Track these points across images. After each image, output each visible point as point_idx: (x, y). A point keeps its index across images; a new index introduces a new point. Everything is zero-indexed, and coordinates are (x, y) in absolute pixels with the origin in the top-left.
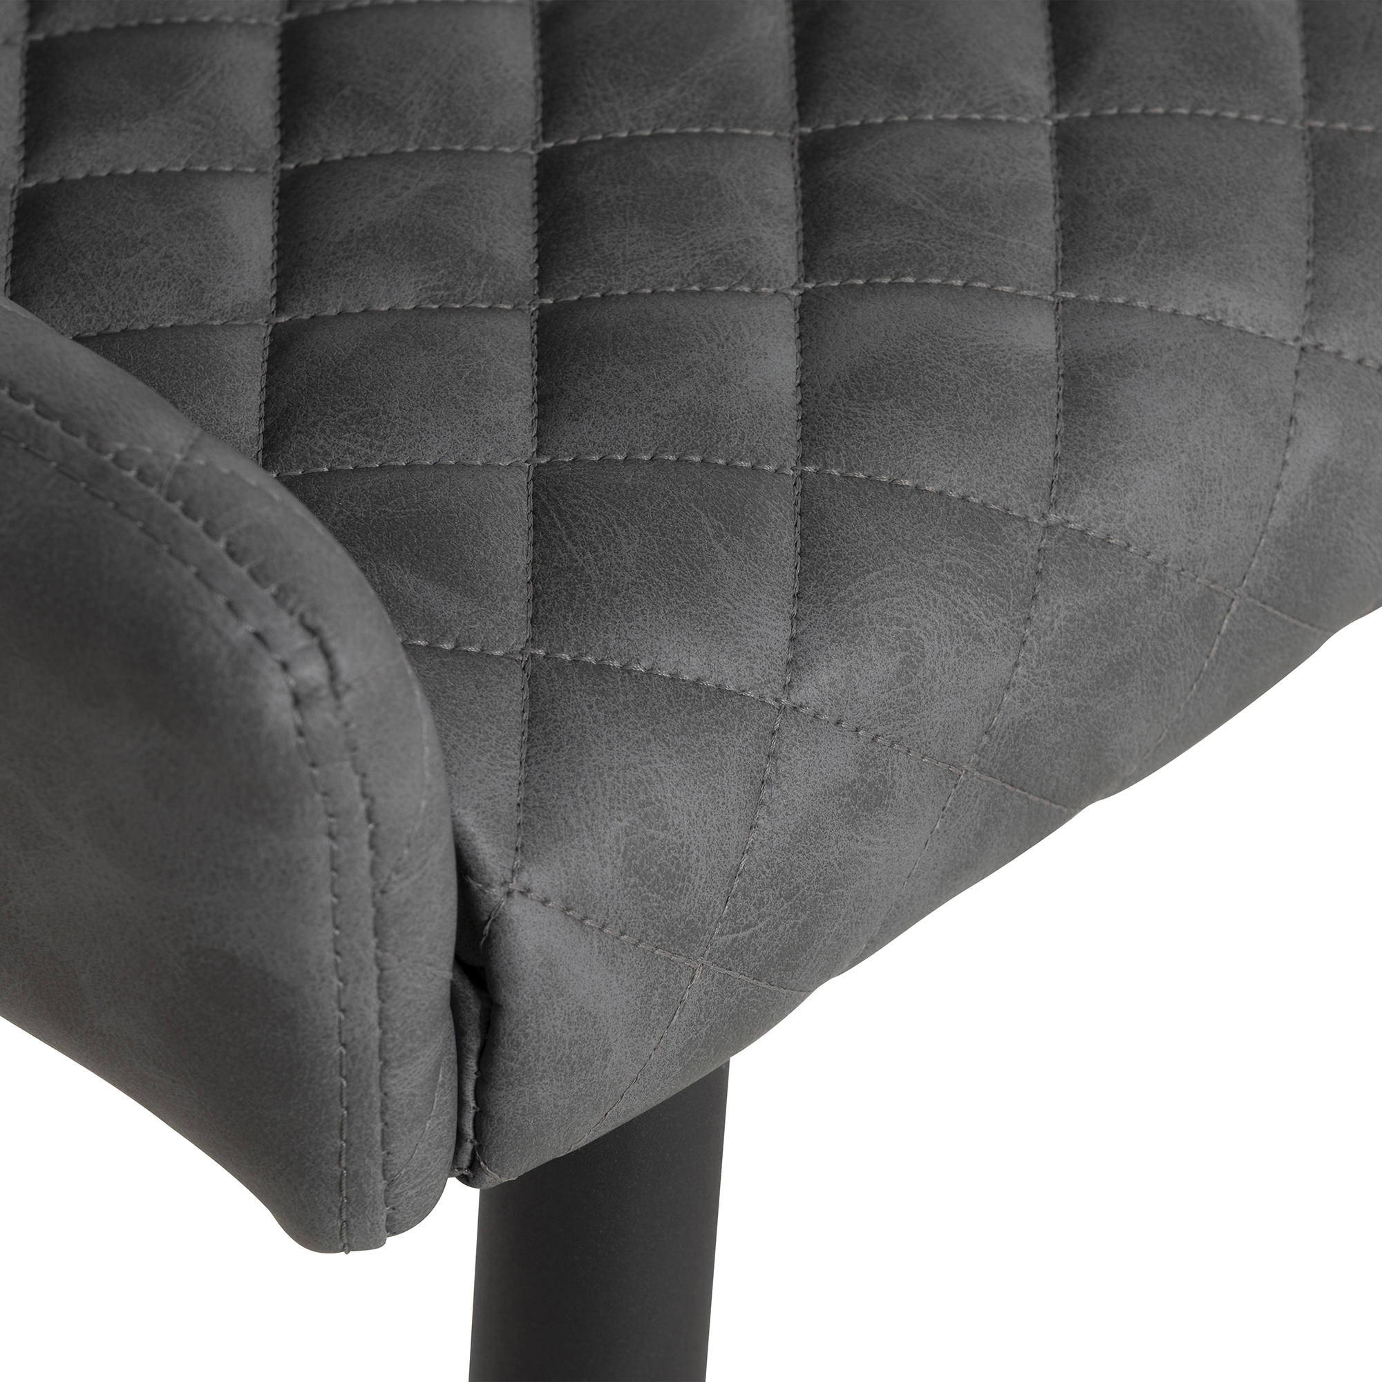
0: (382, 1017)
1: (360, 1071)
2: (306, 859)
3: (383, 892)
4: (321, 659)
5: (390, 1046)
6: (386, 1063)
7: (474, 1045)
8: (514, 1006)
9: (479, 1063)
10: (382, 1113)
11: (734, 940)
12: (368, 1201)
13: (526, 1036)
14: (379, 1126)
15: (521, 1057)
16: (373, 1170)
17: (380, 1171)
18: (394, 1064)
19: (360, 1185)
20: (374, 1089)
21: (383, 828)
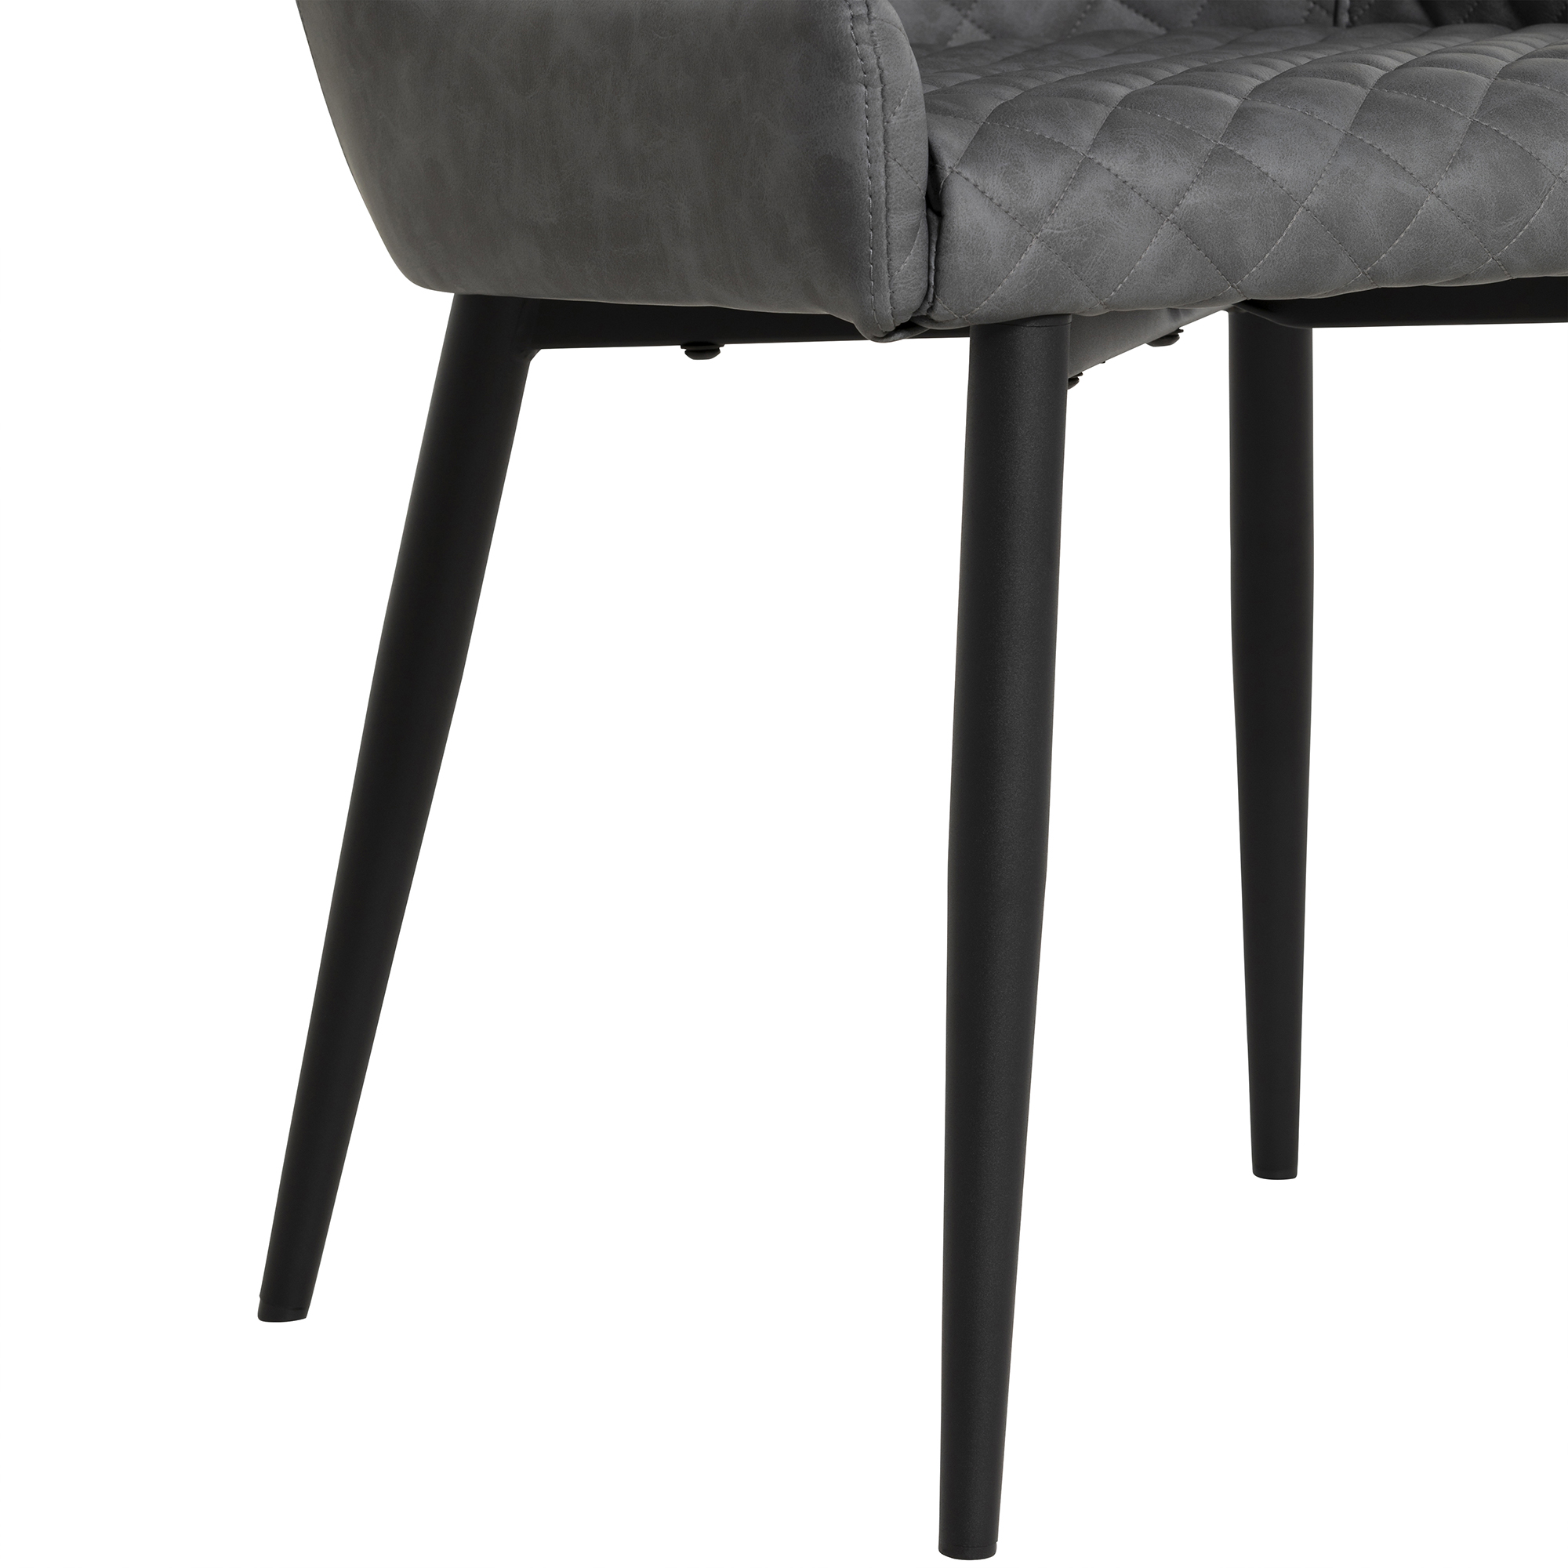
0: (887, 186)
1: (877, 209)
2: (855, 95)
3: (888, 122)
4: (866, 8)
5: (890, 201)
6: (888, 210)
7: (935, 239)
8: (949, 214)
9: (936, 248)
10: (887, 237)
11: (1052, 233)
12: (882, 282)
13: (953, 227)
14: (885, 242)
15: (951, 238)
16: (883, 265)
17: (886, 266)
18: (892, 211)
19: (878, 273)
20: (883, 221)
21: (887, 87)
